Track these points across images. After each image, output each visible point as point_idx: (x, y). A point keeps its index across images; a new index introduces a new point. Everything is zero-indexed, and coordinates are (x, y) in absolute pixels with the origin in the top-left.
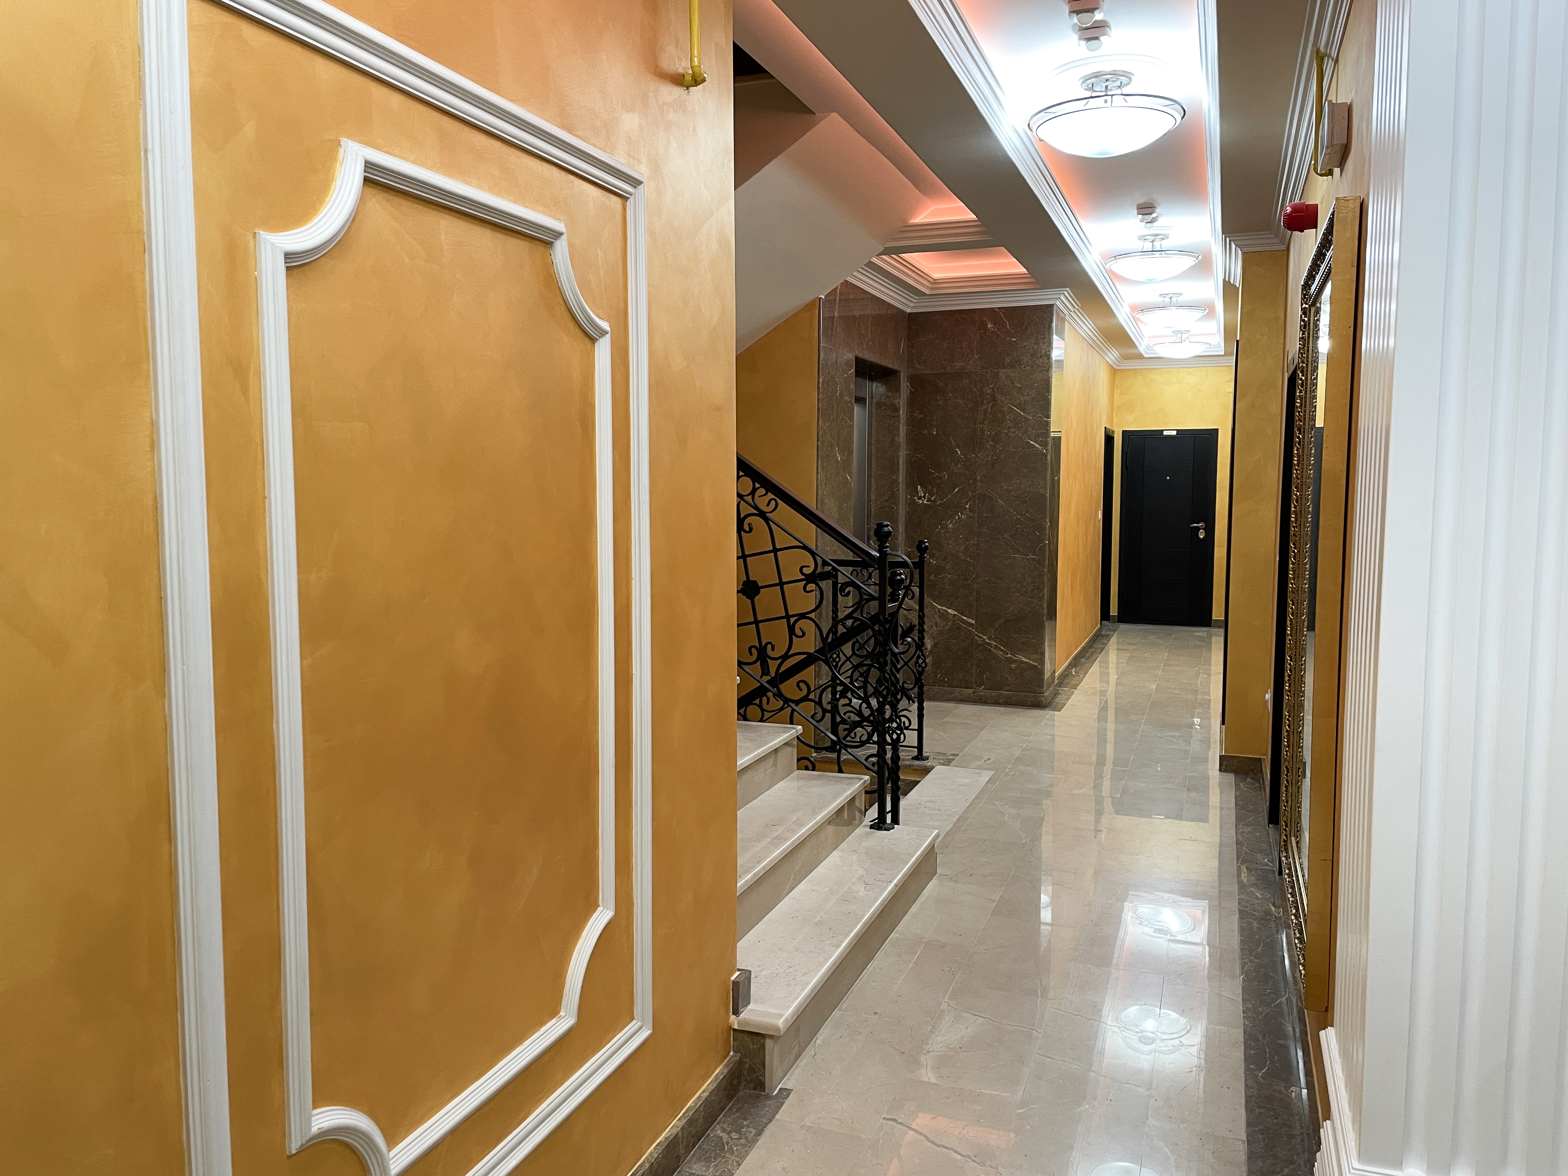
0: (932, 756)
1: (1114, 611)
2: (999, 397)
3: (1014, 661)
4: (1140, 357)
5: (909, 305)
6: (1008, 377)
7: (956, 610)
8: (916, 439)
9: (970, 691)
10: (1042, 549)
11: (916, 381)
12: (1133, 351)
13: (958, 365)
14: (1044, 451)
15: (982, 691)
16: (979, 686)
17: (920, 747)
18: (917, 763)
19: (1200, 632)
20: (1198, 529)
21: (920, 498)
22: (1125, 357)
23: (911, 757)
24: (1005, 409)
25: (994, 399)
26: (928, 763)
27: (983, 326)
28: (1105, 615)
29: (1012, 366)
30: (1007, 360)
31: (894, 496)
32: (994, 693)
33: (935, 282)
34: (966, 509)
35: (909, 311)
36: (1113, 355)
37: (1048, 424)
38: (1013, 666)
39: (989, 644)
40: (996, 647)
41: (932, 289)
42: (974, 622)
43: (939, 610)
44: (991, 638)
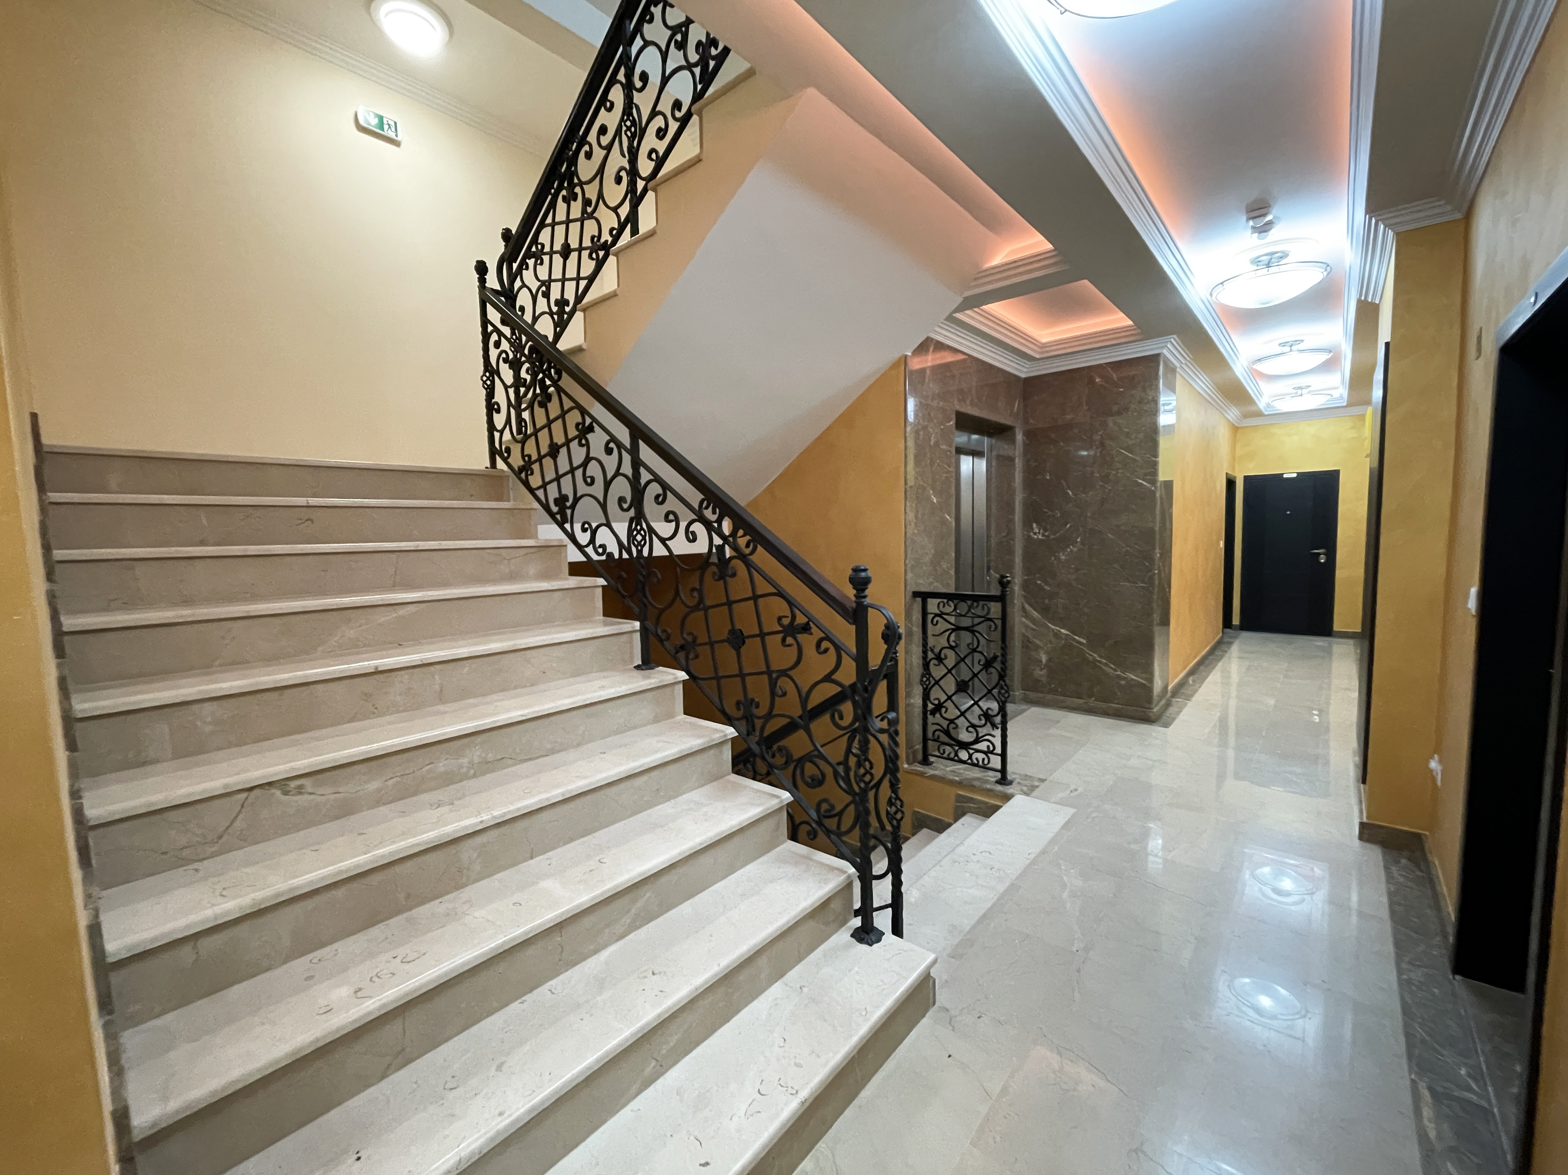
0: (1018, 780)
1: (1236, 620)
2: (1108, 442)
3: (1124, 679)
4: (1259, 414)
5: (1022, 370)
6: (1115, 423)
7: (1068, 630)
8: (1030, 483)
9: (1081, 701)
10: (1151, 578)
11: (1030, 434)
12: (1252, 408)
13: (1068, 417)
14: (1153, 488)
15: (1092, 702)
16: (1090, 697)
17: (1003, 770)
18: (999, 788)
19: (1320, 641)
20: (1319, 554)
21: (1035, 534)
22: (1246, 416)
23: (994, 780)
24: (1114, 452)
25: (1103, 444)
26: (1009, 790)
27: (1091, 381)
28: (1227, 624)
29: (1119, 413)
30: (1115, 408)
31: (1010, 532)
32: (1103, 705)
33: (1044, 346)
34: (1077, 542)
35: (1023, 376)
36: (1233, 413)
37: (1155, 465)
38: (1123, 682)
39: (1100, 662)
40: (1106, 665)
41: (1042, 353)
42: (1084, 641)
43: (1053, 630)
44: (1101, 656)
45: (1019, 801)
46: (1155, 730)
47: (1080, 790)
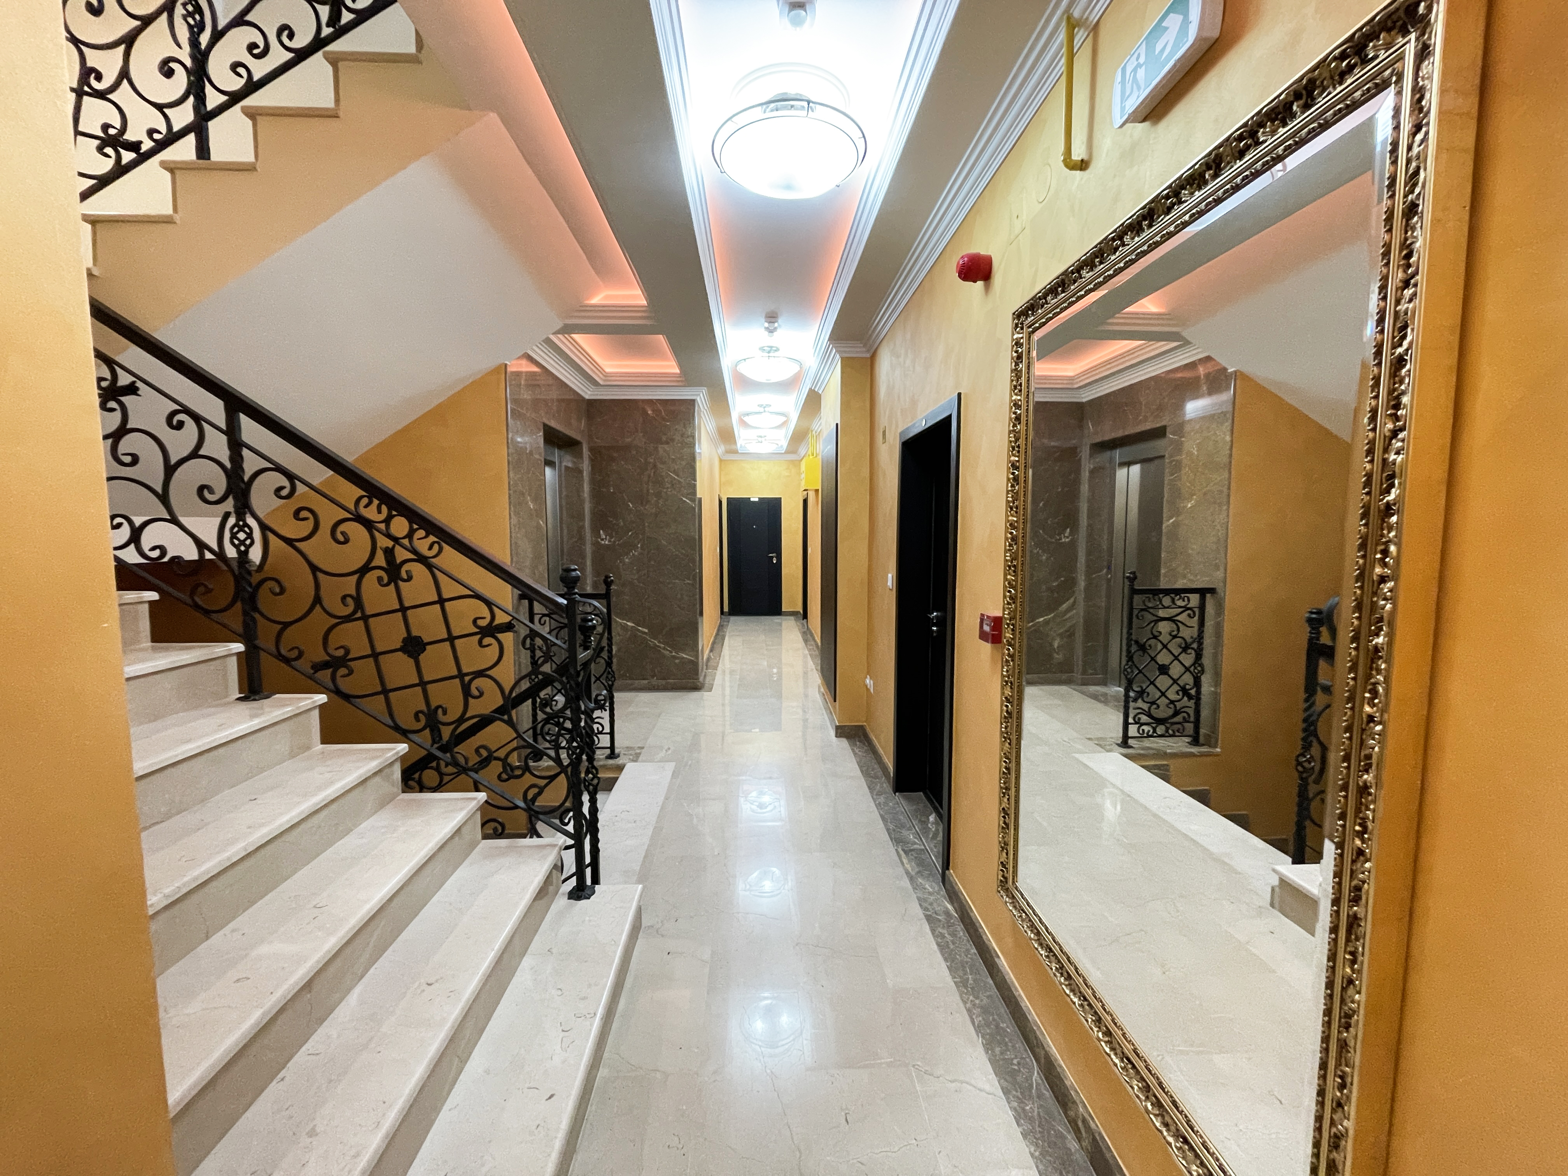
0: (623, 752)
1: (726, 609)
2: (660, 466)
3: (678, 658)
4: (736, 452)
5: (588, 393)
6: (665, 451)
7: (633, 623)
8: (597, 495)
9: (646, 682)
10: (694, 576)
11: (595, 452)
12: (733, 447)
13: (629, 440)
14: (694, 505)
15: (654, 681)
16: (653, 677)
17: (612, 747)
18: (611, 762)
19: (776, 619)
20: (772, 557)
21: (602, 540)
22: (728, 452)
23: (604, 756)
24: (664, 474)
25: (655, 466)
26: (619, 761)
27: (645, 412)
28: (722, 613)
29: (667, 443)
30: (664, 438)
31: (581, 538)
32: (664, 682)
33: (606, 375)
34: (638, 547)
35: (587, 397)
36: (721, 449)
37: (694, 487)
38: (677, 661)
39: (659, 647)
40: (664, 649)
41: (605, 381)
42: (647, 631)
43: (621, 624)
44: (660, 642)
45: (630, 768)
46: (705, 694)
47: (672, 748)
